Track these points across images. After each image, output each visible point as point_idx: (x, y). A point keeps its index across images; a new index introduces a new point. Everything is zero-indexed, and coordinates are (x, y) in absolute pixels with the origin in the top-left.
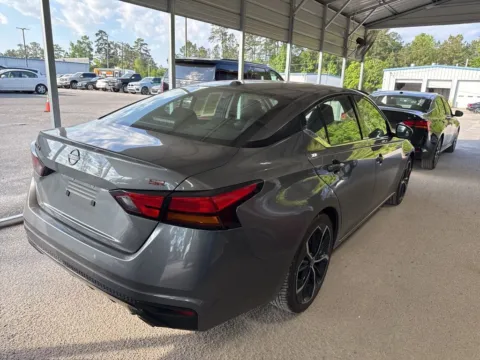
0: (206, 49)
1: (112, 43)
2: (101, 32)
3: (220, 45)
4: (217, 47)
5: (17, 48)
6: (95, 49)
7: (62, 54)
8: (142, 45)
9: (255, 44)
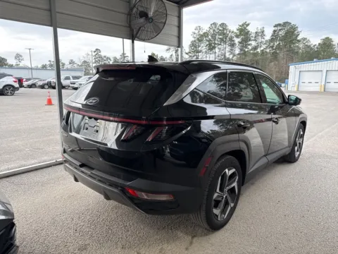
0: (164, 57)
1: (105, 57)
2: (97, 50)
3: (174, 54)
4: (171, 55)
5: (48, 63)
6: (94, 61)
7: (75, 65)
8: (124, 57)
9: (198, 52)
